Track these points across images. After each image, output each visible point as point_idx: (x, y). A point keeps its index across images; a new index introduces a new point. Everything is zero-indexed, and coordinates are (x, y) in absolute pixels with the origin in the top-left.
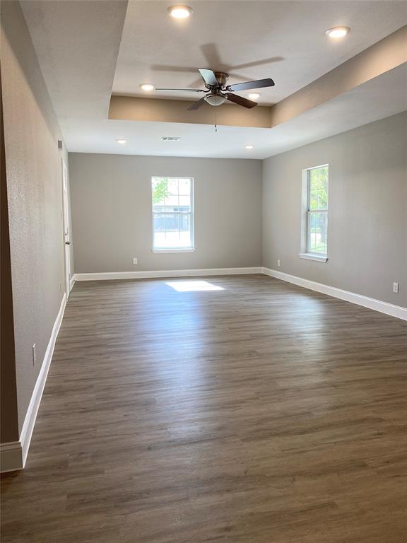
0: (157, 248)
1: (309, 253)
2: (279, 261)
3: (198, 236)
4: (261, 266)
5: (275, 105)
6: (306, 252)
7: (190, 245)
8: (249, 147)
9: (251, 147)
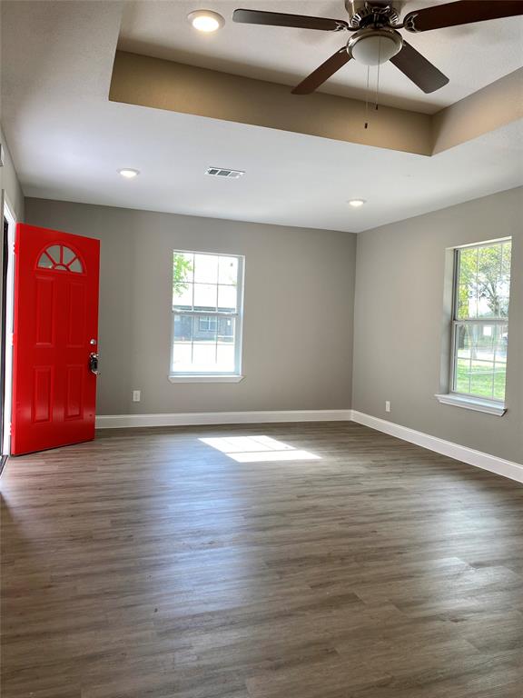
0: (177, 373)
1: (455, 393)
2: (388, 403)
3: (248, 353)
4: (350, 409)
5: (446, 108)
6: (448, 392)
7: (232, 369)
8: (356, 204)
9: (360, 203)
